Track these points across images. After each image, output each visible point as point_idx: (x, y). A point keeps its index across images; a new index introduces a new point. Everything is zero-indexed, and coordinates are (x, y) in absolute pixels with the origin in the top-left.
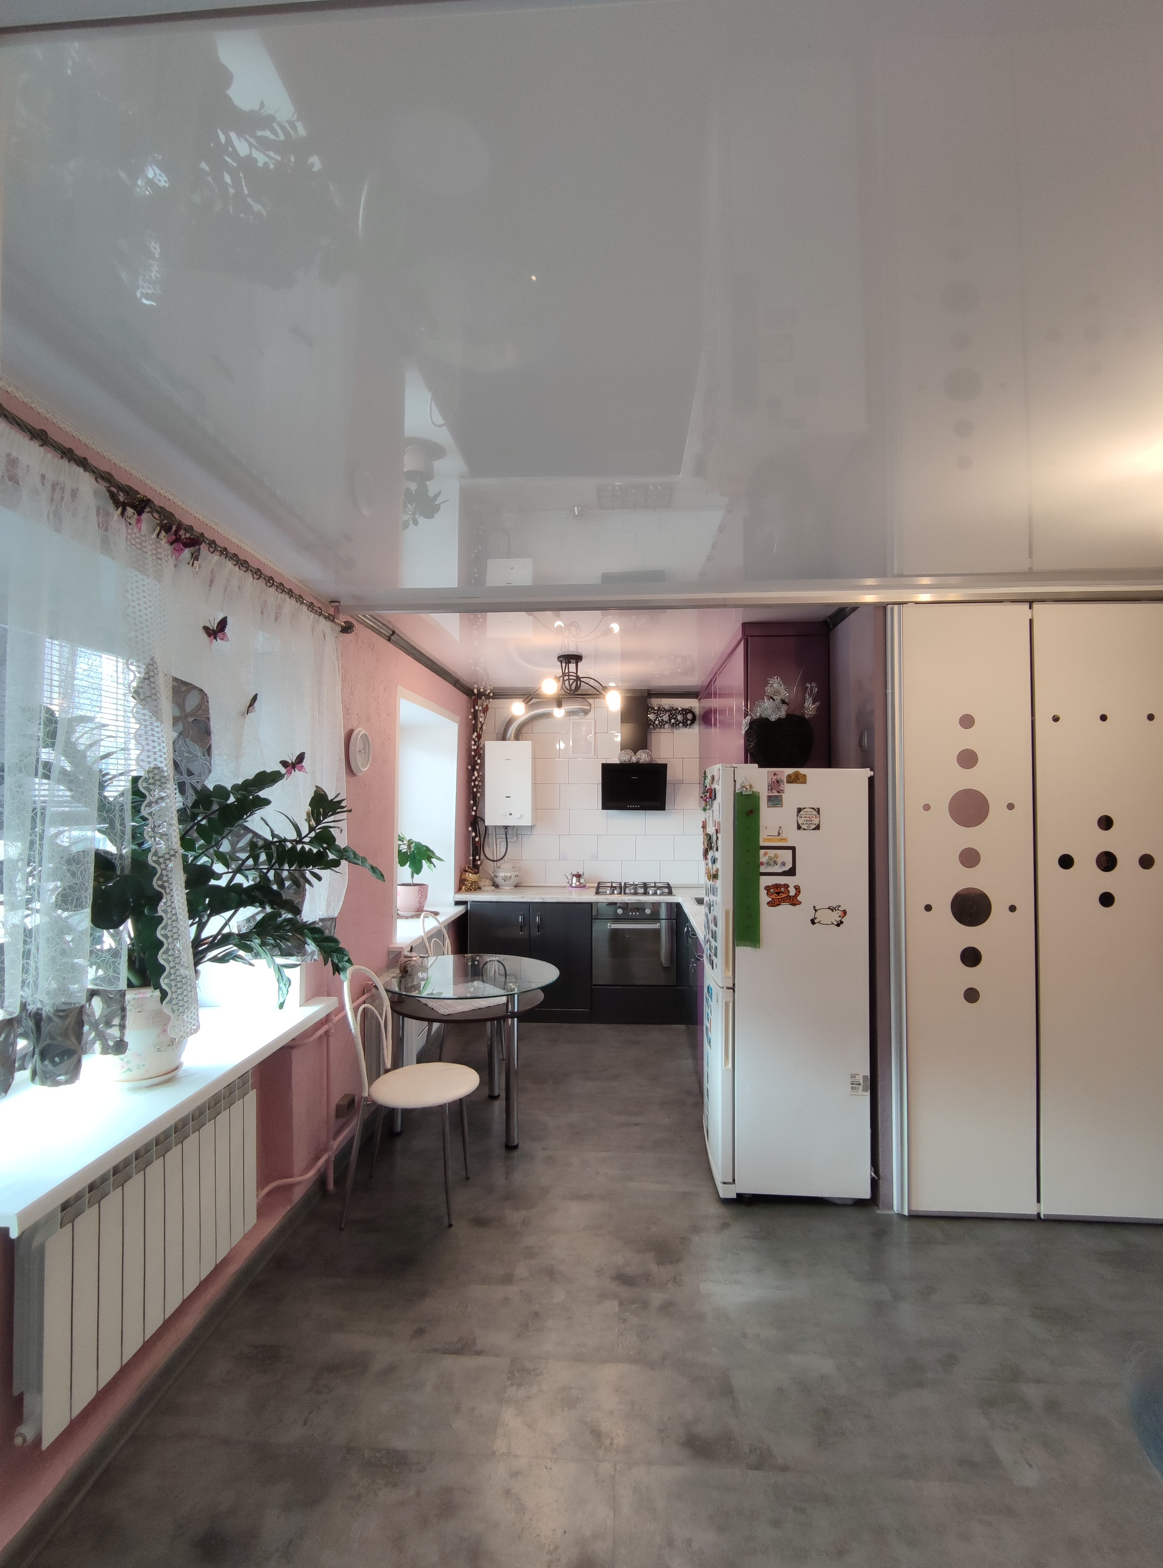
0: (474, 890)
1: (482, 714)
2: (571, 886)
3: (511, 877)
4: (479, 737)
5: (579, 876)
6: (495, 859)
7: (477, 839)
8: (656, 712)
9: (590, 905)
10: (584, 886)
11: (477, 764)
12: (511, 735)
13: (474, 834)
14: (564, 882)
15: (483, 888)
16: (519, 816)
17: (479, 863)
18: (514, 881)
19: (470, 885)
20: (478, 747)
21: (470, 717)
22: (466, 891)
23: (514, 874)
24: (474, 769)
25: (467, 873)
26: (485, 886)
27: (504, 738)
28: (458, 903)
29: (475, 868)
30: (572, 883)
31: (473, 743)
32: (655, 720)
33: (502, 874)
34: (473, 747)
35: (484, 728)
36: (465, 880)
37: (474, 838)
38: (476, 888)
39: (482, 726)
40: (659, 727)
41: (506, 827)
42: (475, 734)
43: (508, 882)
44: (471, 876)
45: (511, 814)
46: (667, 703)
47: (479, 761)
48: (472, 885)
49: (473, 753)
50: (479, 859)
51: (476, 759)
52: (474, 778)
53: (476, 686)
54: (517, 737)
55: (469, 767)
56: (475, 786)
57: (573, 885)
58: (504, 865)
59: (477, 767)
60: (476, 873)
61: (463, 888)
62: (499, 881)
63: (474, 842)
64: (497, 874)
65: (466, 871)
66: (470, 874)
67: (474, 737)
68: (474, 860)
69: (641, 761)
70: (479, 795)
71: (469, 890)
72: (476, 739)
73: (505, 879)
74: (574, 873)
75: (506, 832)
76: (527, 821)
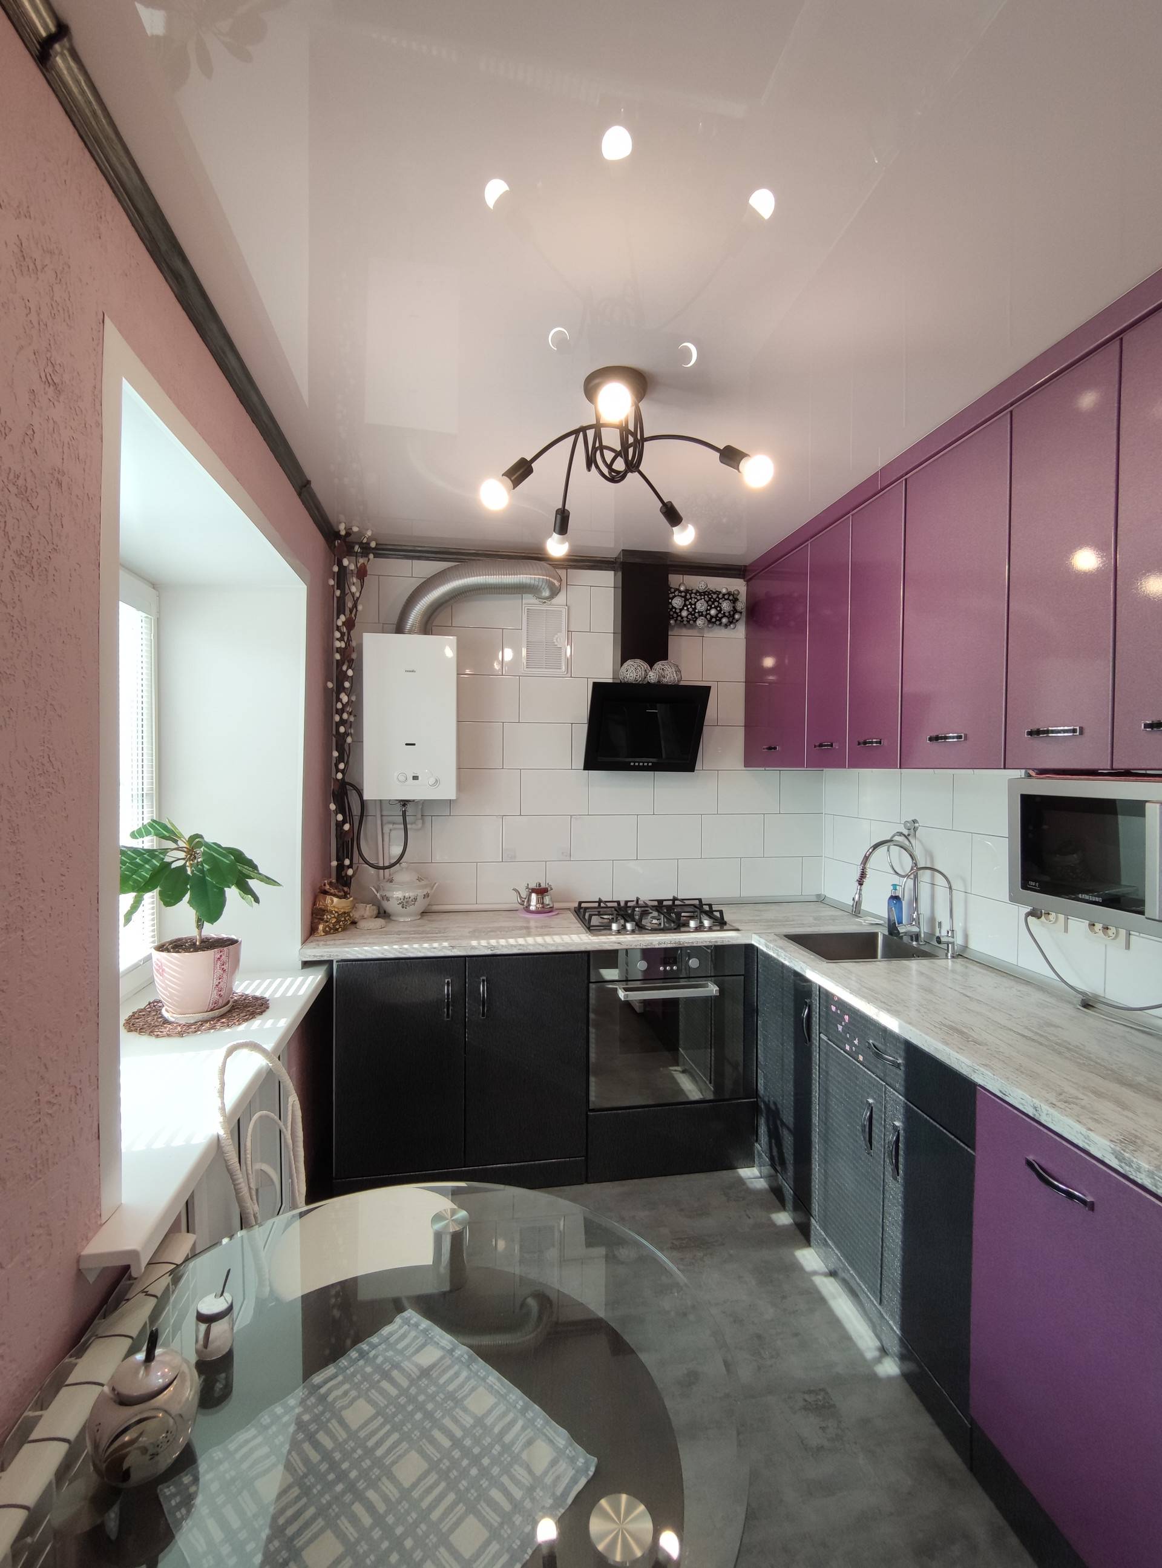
0: (343, 930)
1: (355, 580)
2: (527, 909)
3: (416, 899)
4: (350, 624)
5: (541, 891)
6: (381, 865)
7: (347, 827)
8: (682, 595)
9: (585, 956)
10: (551, 910)
11: (346, 678)
12: (412, 626)
13: (340, 817)
14: (512, 900)
15: (363, 924)
16: (432, 781)
17: (350, 872)
18: (421, 905)
19: (334, 921)
20: (348, 644)
21: (332, 582)
22: (326, 933)
23: (420, 893)
24: (340, 688)
25: (328, 898)
26: (363, 918)
27: (399, 629)
28: (306, 964)
29: (343, 882)
30: (529, 905)
31: (337, 635)
32: (681, 610)
33: (398, 894)
34: (338, 644)
35: (360, 608)
36: (324, 911)
37: (340, 825)
38: (346, 924)
39: (355, 606)
40: (689, 622)
41: (404, 803)
42: (343, 618)
43: (411, 909)
44: (335, 903)
45: (415, 778)
47: (350, 673)
48: (338, 922)
49: (338, 656)
50: (350, 866)
51: (344, 668)
52: (339, 706)
53: (342, 517)
54: (427, 627)
55: (330, 685)
56: (343, 722)
57: (532, 908)
58: (402, 875)
59: (347, 685)
60: (345, 897)
61: (321, 927)
62: (392, 906)
63: (340, 834)
64: (388, 894)
65: (325, 893)
66: (335, 900)
67: (340, 623)
68: (341, 867)
69: (665, 680)
70: (349, 740)
71: (332, 930)
72: (345, 630)
73: (405, 903)
74: (533, 885)
75: (404, 813)
76: (447, 791)
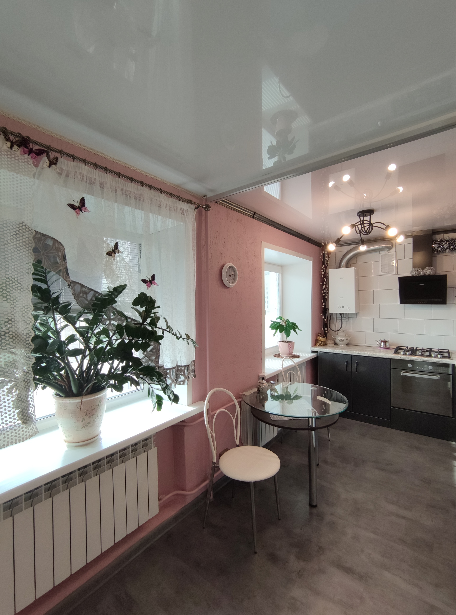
0: (323, 346)
1: (327, 256)
2: (380, 347)
3: (343, 340)
4: (326, 267)
5: (385, 342)
6: (337, 330)
7: (325, 320)
8: (439, 242)
9: (389, 360)
10: (389, 348)
11: (324, 281)
12: (343, 265)
13: (323, 317)
14: (376, 344)
15: (328, 345)
16: (348, 308)
17: (327, 332)
18: (346, 342)
19: (320, 343)
20: (325, 273)
21: (321, 258)
22: (318, 346)
23: (345, 339)
24: (323, 284)
25: (319, 337)
26: (329, 344)
27: (340, 267)
28: (313, 352)
29: (325, 335)
30: (381, 346)
31: (322, 271)
32: (438, 248)
33: (339, 338)
34: (322, 273)
35: (328, 263)
36: (318, 340)
37: (324, 319)
38: (325, 344)
39: (327, 262)
40: (441, 252)
41: (341, 314)
42: (324, 266)
43: (342, 343)
44: (321, 339)
45: (343, 307)
46: (447, 236)
47: (325, 280)
48: (321, 343)
49: (322, 276)
50: (327, 330)
51: (324, 279)
52: (323, 289)
53: (323, 241)
54: (348, 265)
55: (321, 283)
56: (325, 293)
57: (382, 347)
58: (340, 333)
59: (325, 283)
60: (324, 337)
61: (317, 344)
62: (337, 341)
63: (324, 322)
64: (336, 338)
65: (319, 336)
66: (321, 338)
67: (323, 268)
68: (325, 330)
69: (427, 274)
70: (326, 297)
71: (320, 345)
72: (324, 269)
73: (340, 341)
74: (383, 340)
75: (341, 316)
76: (352, 310)
